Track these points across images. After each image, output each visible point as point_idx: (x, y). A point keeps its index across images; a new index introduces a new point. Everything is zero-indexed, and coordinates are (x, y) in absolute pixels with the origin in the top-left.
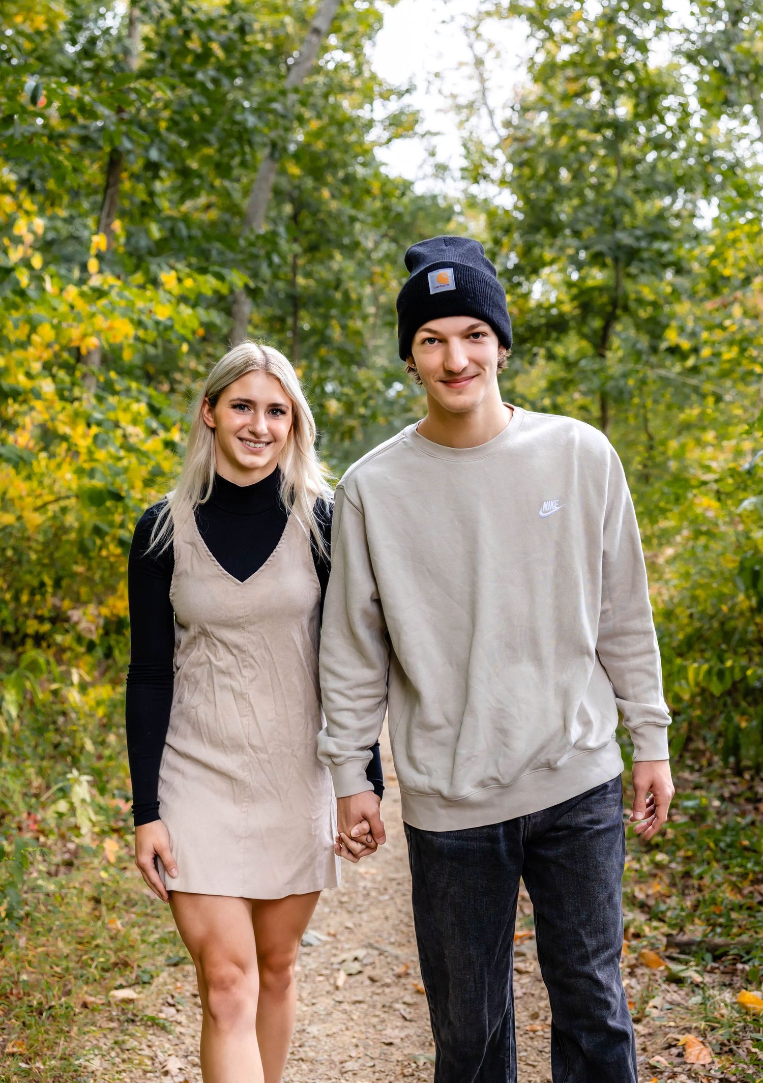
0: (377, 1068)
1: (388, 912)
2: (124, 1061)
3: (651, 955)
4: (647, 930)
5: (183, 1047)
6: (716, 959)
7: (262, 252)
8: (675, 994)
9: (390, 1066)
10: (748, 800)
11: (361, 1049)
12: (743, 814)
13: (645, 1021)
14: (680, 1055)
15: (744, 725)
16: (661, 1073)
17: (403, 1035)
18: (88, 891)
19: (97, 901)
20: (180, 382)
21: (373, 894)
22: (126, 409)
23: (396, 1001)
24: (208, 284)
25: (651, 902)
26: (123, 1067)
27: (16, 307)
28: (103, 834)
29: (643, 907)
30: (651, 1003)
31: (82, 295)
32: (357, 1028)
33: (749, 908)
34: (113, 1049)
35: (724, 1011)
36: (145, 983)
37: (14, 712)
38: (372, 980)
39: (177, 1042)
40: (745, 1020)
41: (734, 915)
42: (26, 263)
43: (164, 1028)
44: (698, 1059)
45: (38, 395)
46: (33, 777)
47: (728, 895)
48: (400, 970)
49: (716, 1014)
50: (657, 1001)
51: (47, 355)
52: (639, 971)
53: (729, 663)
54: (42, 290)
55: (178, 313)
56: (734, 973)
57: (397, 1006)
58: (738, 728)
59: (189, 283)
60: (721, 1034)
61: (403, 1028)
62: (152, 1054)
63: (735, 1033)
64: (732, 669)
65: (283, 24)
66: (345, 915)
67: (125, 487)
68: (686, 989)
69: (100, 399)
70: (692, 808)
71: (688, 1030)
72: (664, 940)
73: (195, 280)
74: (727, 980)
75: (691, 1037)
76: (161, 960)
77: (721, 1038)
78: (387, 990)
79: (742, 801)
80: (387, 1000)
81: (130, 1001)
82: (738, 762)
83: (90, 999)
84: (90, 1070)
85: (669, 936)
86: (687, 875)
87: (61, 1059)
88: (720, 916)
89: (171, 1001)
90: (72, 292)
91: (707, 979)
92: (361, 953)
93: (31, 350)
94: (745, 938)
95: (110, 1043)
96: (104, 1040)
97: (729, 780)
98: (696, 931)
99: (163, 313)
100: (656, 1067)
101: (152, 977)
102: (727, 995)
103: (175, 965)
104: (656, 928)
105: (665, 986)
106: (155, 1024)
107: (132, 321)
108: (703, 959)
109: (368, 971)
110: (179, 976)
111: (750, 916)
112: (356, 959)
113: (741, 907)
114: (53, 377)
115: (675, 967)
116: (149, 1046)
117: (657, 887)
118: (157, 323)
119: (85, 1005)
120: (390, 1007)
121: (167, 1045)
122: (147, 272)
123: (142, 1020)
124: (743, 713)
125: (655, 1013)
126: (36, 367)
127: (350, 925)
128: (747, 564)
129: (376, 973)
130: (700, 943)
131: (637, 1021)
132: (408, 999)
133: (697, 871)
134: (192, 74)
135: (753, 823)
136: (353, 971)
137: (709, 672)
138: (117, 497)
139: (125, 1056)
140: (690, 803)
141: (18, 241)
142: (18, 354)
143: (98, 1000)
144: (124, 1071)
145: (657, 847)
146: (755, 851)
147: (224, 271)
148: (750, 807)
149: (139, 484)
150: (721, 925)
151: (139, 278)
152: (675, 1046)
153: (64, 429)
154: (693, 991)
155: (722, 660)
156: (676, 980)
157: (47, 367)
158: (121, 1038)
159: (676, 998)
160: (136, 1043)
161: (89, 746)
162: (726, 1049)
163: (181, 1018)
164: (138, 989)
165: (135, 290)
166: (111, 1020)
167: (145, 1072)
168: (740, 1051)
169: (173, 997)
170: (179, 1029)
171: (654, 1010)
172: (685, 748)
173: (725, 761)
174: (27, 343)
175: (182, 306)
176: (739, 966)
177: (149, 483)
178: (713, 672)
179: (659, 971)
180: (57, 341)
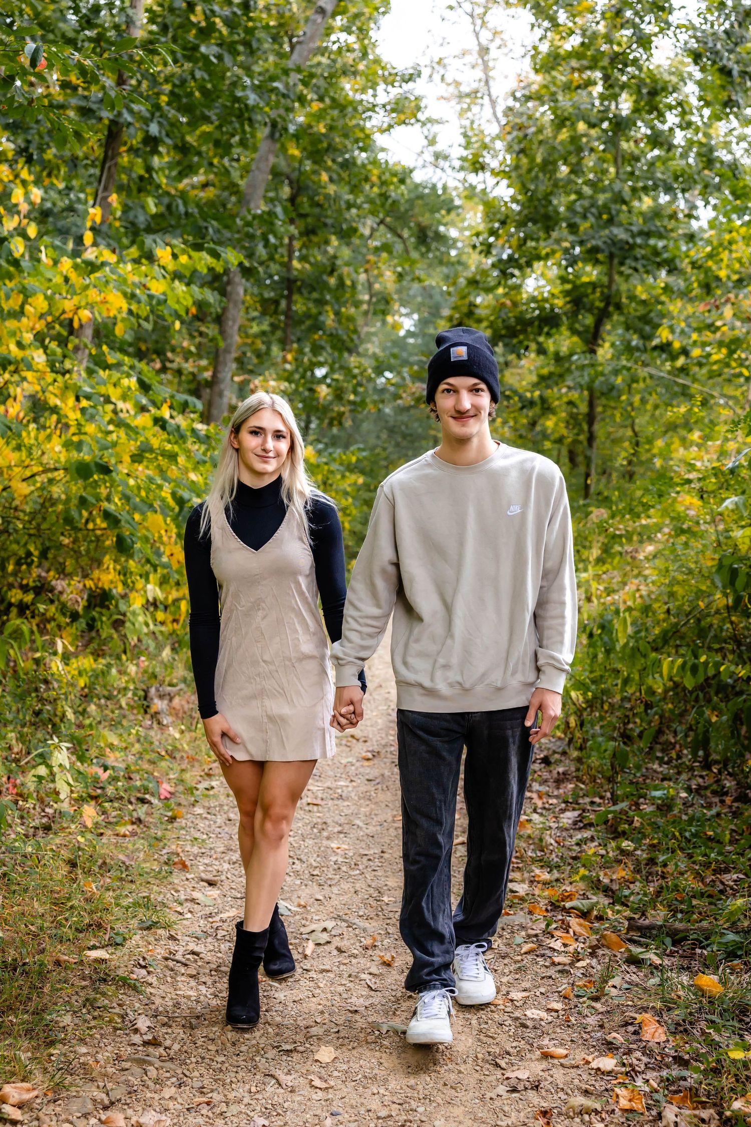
0: (342, 1034)
1: (358, 886)
2: (94, 1018)
3: (614, 937)
4: (610, 913)
5: (153, 1007)
6: (676, 943)
7: (259, 233)
8: (635, 976)
9: (354, 1032)
10: (714, 793)
11: (326, 1015)
12: (709, 806)
13: (603, 1000)
14: (635, 1033)
15: (714, 719)
16: (617, 1049)
17: (367, 1004)
18: (65, 854)
19: (73, 864)
20: (172, 361)
21: (344, 869)
22: (117, 384)
23: (363, 972)
24: (204, 261)
25: (615, 887)
26: (93, 1023)
27: (11, 277)
28: (81, 800)
29: (607, 891)
30: (610, 984)
31: (76, 267)
32: (323, 995)
33: (710, 896)
34: (84, 1006)
35: (681, 993)
36: (118, 944)
38: (339, 950)
39: (146, 1001)
40: (701, 1002)
42: (22, 232)
43: (135, 988)
44: (653, 1036)
45: (30, 368)
46: (14, 742)
47: (690, 882)
48: (368, 942)
49: (674, 995)
50: (617, 981)
51: (40, 326)
52: (600, 952)
53: (703, 659)
54: (38, 260)
55: (173, 289)
56: (692, 957)
57: (363, 976)
58: (709, 722)
59: (184, 259)
60: (678, 1014)
61: (368, 997)
62: (122, 1012)
63: (691, 1014)
64: (706, 663)
66: (316, 888)
67: (113, 461)
68: (646, 971)
69: (90, 372)
70: (659, 798)
71: (645, 1009)
72: (626, 923)
73: (190, 257)
74: (685, 963)
75: (647, 1016)
76: (134, 923)
77: (677, 1018)
78: (354, 961)
79: (708, 793)
80: (354, 970)
81: (103, 961)
82: (707, 755)
83: (63, 958)
84: (61, 1025)
85: (630, 919)
86: (652, 861)
87: (33, 1013)
88: (682, 903)
89: (141, 962)
90: (66, 263)
91: (666, 962)
92: (330, 924)
93: (24, 320)
94: (705, 924)
95: (81, 1000)
96: (75, 997)
97: (697, 773)
98: (658, 916)
99: (158, 287)
100: (612, 1043)
101: (125, 939)
102: (685, 979)
103: (149, 928)
104: (618, 912)
105: (624, 967)
106: (125, 983)
107: (125, 294)
108: (664, 943)
109: (336, 942)
110: (151, 939)
111: (710, 904)
112: (325, 930)
113: (702, 895)
114: (45, 348)
115: (636, 950)
116: (119, 1005)
117: (621, 873)
118: (151, 297)
119: (58, 963)
120: (356, 977)
121: (137, 1005)
122: (141, 246)
123: (114, 979)
124: (714, 709)
125: (614, 992)
126: (28, 337)
127: (321, 898)
128: (726, 562)
129: (344, 944)
130: (661, 927)
131: (596, 998)
132: (374, 970)
133: (662, 858)
134: (195, 48)
135: (718, 815)
136: (322, 942)
137: (683, 666)
138: (105, 470)
139: (96, 1014)
140: (658, 794)
141: (13, 210)
142: (11, 324)
143: (73, 959)
144: (95, 1027)
145: (624, 834)
146: (718, 842)
147: (219, 249)
148: (716, 800)
149: (127, 459)
150: (682, 911)
151: (134, 252)
152: (632, 1024)
153: (54, 401)
154: (652, 973)
155: (697, 656)
156: (635, 961)
157: (40, 339)
158: (92, 995)
159: (636, 978)
160: (106, 1002)
161: (70, 715)
162: (681, 1029)
163: (152, 979)
164: (111, 950)
165: (129, 267)
166: (84, 979)
167: (116, 1029)
168: (695, 1031)
169: (144, 959)
170: (149, 990)
171: (613, 990)
172: (655, 740)
173: (695, 754)
174: (20, 313)
175: (177, 282)
176: (698, 951)
177: (137, 458)
178: (688, 666)
179: (621, 953)
180: (49, 313)
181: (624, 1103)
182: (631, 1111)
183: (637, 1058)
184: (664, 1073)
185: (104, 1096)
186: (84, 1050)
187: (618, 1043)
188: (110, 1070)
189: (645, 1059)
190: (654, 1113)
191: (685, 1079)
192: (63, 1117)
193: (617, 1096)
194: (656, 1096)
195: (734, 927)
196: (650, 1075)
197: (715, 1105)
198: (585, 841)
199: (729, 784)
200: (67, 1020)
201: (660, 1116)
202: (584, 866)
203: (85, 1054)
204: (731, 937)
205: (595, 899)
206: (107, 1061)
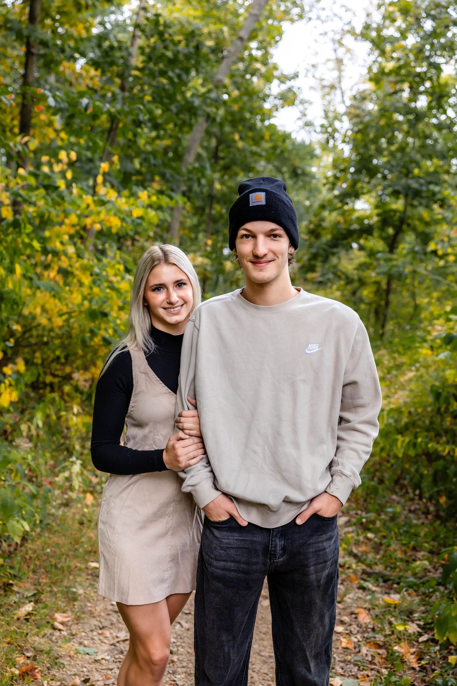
3: (353, 576)
4: (355, 566)
6: (385, 581)
7: (195, 178)
8: (360, 594)
10: (424, 513)
12: (419, 519)
13: (343, 603)
14: (355, 618)
15: (426, 472)
16: (345, 624)
18: (78, 517)
19: (81, 523)
20: (138, 241)
22: (113, 267)
24: (165, 201)
25: (360, 554)
27: (59, 205)
28: (85, 492)
29: (355, 556)
30: (348, 596)
31: (94, 201)
33: (407, 562)
34: (89, 587)
37: (40, 424)
41: (398, 564)
42: (63, 174)
44: (364, 619)
45: (66, 254)
46: (49, 459)
47: (399, 555)
49: (377, 603)
50: (351, 596)
51: (72, 231)
53: (420, 440)
54: (71, 193)
55: (146, 213)
56: (391, 589)
58: (423, 474)
59: (154, 199)
60: (377, 611)
64: (421, 443)
65: (222, 31)
67: (108, 309)
68: (366, 592)
69: (99, 260)
70: (391, 512)
71: (362, 608)
72: (362, 571)
73: (158, 198)
74: (388, 591)
75: (362, 610)
77: (377, 613)
79: (420, 513)
82: (421, 493)
83: (79, 565)
84: (79, 594)
85: (364, 569)
86: (381, 544)
87: (66, 588)
88: (392, 563)
90: (89, 199)
91: (378, 589)
93: (64, 227)
95: (87, 585)
97: (416, 502)
98: (379, 568)
99: (137, 212)
100: (344, 621)
102: (385, 597)
104: (359, 566)
105: (357, 590)
107: (120, 218)
108: (377, 580)
113: (401, 560)
114: (75, 244)
115: (363, 583)
117: (363, 548)
118: (133, 221)
122: (130, 190)
124: (426, 467)
126: (66, 238)
128: (435, 388)
130: (379, 573)
131: (339, 602)
135: (422, 524)
138: (105, 315)
139: (95, 591)
140: (390, 510)
141: (59, 161)
143: (83, 566)
145: (369, 530)
147: (173, 194)
148: (423, 516)
149: (116, 308)
150: (391, 568)
151: (126, 192)
152: (355, 614)
153: (77, 273)
154: (369, 594)
155: (416, 437)
156: (362, 588)
157: (71, 237)
158: (93, 583)
159: (360, 595)
161: (77, 447)
165: (124, 200)
166: (88, 575)
172: (397, 482)
173: (414, 491)
174: (61, 224)
175: (149, 210)
176: (395, 586)
177: (121, 309)
178: (411, 444)
179: (355, 584)
180: (78, 225)
181: (344, 645)
182: (347, 648)
183: (354, 628)
184: (366, 635)
185: (100, 624)
186: (89, 605)
187: (346, 621)
188: (103, 614)
189: (358, 629)
190: (357, 650)
191: (375, 638)
192: (81, 630)
193: (341, 642)
194: (360, 643)
195: (415, 575)
196: (359, 636)
197: (386, 649)
198: (349, 532)
199: (432, 509)
200: (81, 591)
201: (359, 652)
202: (345, 544)
203: (91, 607)
204: (412, 579)
205: (347, 559)
206: (101, 610)
